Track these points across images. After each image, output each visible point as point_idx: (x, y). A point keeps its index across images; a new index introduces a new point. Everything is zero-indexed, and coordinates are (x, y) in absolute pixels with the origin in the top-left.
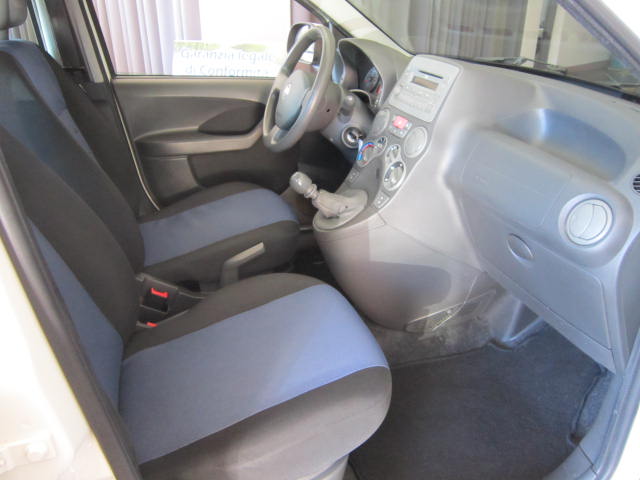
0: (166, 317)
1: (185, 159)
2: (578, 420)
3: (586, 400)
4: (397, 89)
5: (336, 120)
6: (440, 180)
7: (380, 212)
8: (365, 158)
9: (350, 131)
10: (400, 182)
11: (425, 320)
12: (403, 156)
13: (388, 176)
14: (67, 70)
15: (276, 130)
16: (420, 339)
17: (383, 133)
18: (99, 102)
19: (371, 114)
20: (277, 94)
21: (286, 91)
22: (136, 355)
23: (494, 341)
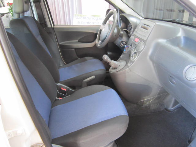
0: (65, 96)
1: (74, 49)
2: (192, 136)
3: (194, 130)
4: (136, 30)
5: (118, 39)
6: (148, 58)
7: (129, 67)
8: (126, 51)
9: (122, 42)
10: (136, 59)
11: (143, 101)
12: (137, 50)
13: (132, 57)
14: (40, 24)
15: (100, 42)
16: (142, 107)
17: (132, 43)
18: (50, 33)
19: (129, 37)
20: (101, 31)
21: (103, 30)
22: (55, 107)
23: (166, 109)
